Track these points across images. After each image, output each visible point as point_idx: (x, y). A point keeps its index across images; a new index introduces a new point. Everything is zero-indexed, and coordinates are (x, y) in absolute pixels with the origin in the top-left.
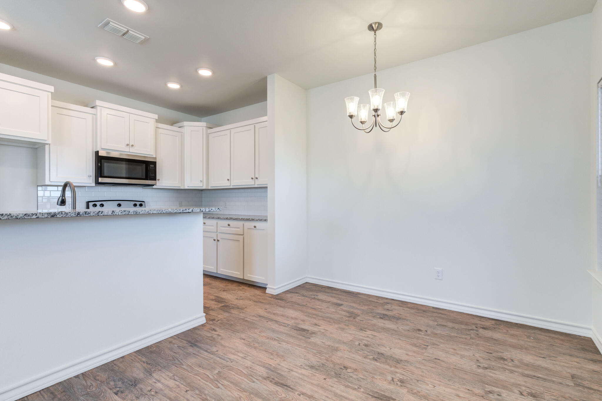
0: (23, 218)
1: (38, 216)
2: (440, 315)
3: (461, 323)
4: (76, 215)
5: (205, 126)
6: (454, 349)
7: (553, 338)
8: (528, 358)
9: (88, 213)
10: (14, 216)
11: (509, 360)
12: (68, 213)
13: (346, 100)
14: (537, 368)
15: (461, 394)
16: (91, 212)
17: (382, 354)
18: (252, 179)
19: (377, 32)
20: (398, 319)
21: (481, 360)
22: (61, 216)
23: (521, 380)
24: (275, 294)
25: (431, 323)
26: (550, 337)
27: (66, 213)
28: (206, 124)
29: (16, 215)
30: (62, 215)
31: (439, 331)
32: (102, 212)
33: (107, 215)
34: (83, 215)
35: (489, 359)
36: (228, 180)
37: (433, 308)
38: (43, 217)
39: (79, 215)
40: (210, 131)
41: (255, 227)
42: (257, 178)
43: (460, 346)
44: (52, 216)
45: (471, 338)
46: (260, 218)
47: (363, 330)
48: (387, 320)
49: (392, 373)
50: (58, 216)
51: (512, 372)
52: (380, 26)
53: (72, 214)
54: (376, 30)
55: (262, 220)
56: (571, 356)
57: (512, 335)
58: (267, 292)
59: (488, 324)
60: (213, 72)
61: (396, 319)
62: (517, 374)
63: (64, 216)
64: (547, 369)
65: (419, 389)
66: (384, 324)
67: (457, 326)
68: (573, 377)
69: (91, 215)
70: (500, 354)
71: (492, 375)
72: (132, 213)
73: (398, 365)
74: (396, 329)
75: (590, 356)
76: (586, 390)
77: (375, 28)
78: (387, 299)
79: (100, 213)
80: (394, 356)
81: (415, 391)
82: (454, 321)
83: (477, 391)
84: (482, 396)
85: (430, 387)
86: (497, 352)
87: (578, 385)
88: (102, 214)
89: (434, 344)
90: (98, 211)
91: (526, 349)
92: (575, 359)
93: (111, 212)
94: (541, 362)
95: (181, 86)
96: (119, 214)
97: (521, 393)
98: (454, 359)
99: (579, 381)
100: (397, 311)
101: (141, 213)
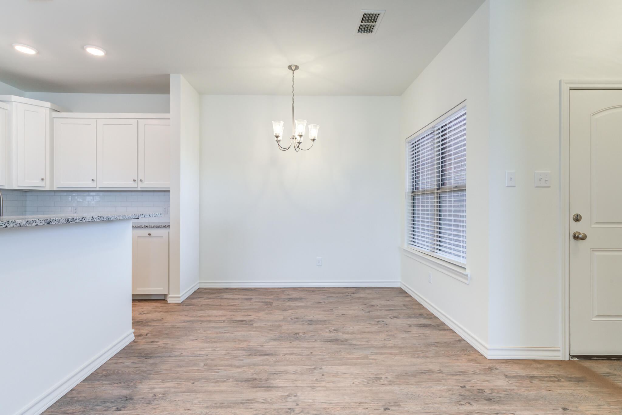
0: (26, 226)
1: (37, 223)
2: (324, 291)
3: (339, 293)
4: (66, 221)
5: (50, 107)
6: (347, 307)
7: (386, 290)
8: (383, 303)
9: (74, 219)
10: (18, 223)
11: (376, 306)
12: (60, 220)
13: (273, 123)
14: (389, 306)
15: (368, 327)
16: (77, 218)
17: (311, 320)
18: (134, 181)
19: (295, 72)
20: (301, 299)
21: (364, 309)
22: (54, 223)
23: (387, 313)
24: (181, 302)
25: (323, 297)
26: (384, 290)
27: (59, 219)
28: (51, 105)
29: (20, 223)
30: (56, 222)
31: (331, 300)
32: (85, 218)
33: (88, 221)
34: (71, 222)
35: (367, 308)
36: (93, 180)
37: (316, 288)
38: (41, 224)
39: (68, 222)
40: (55, 114)
41: (149, 234)
42: (141, 181)
43: (349, 305)
44: (48, 223)
45: (351, 300)
46: (157, 225)
47: (285, 311)
48: (294, 301)
49: (326, 328)
50: (53, 223)
51: (381, 310)
52: (297, 67)
53: (63, 221)
54: (294, 70)
55: (160, 227)
56: (397, 297)
57: (369, 294)
58: (168, 302)
59: (353, 290)
60: (107, 53)
61: (300, 299)
62: (383, 310)
63: (57, 223)
64: (393, 305)
65: (347, 331)
66: (295, 304)
67: (339, 295)
68: (404, 305)
69: (77, 222)
70: (370, 304)
71: (374, 314)
72: (106, 220)
73: (326, 323)
74: (305, 305)
75: (404, 295)
76: (412, 309)
77: (294, 69)
78: (281, 288)
79: (84, 219)
80: (319, 319)
81: (346, 332)
82: (334, 293)
83: (373, 323)
84: (377, 324)
85: (351, 328)
86: (368, 303)
87: (408, 308)
88: (85, 221)
89: (335, 308)
90: (82, 217)
91: (379, 298)
92: (400, 298)
93: (91, 219)
94: (389, 303)
95: (38, 53)
96: (97, 221)
97: (390, 318)
98: (351, 312)
99: (407, 306)
100: (295, 295)
101: (111, 219)
